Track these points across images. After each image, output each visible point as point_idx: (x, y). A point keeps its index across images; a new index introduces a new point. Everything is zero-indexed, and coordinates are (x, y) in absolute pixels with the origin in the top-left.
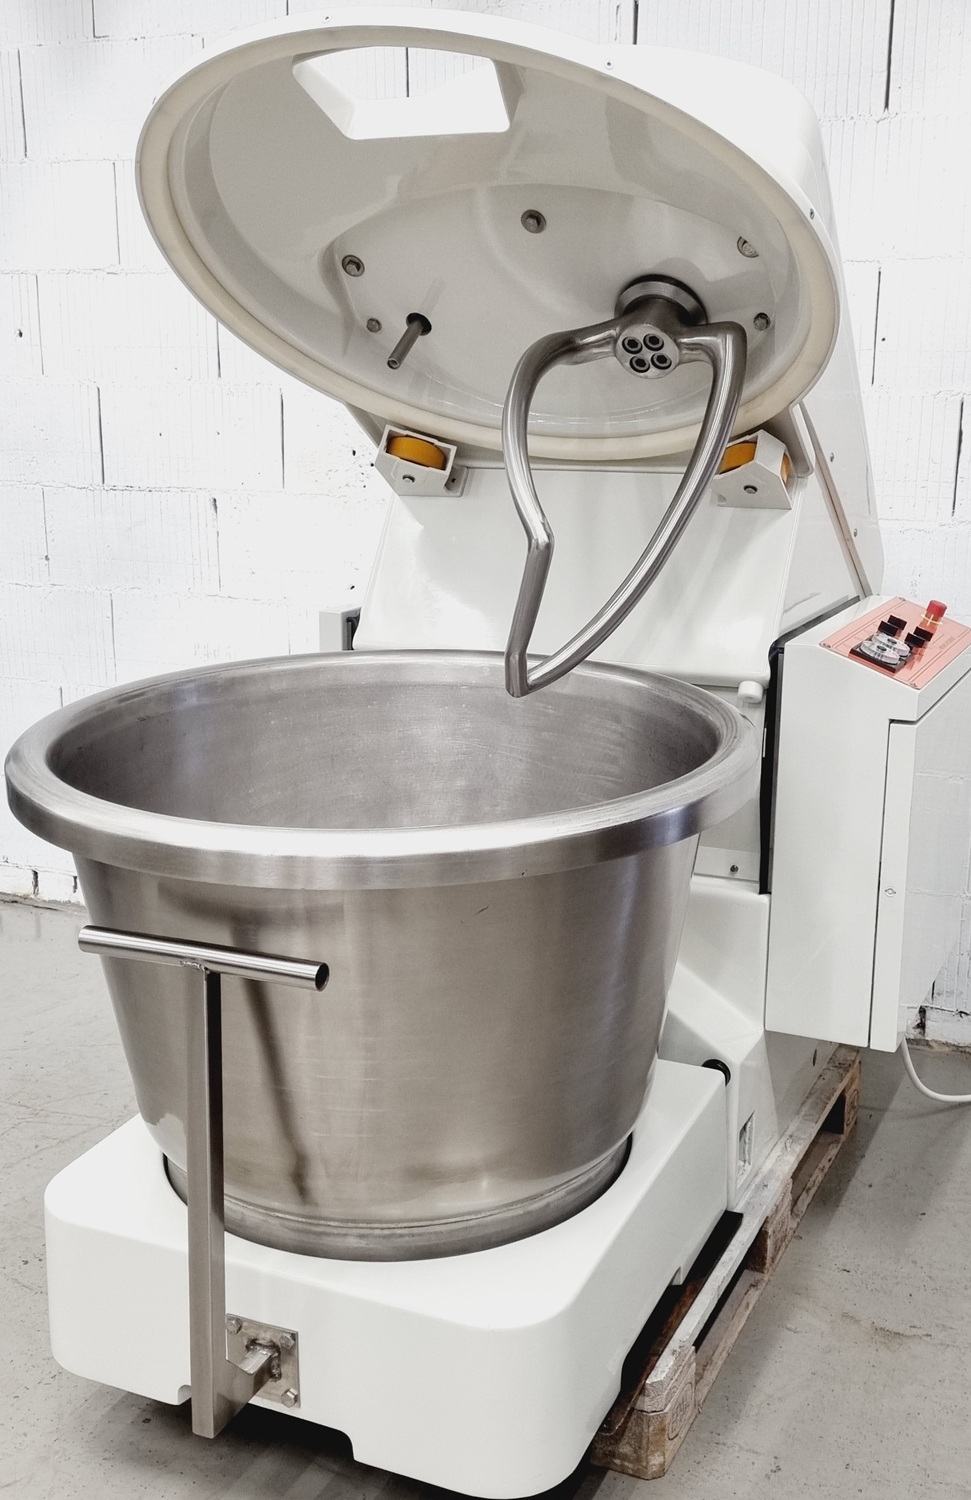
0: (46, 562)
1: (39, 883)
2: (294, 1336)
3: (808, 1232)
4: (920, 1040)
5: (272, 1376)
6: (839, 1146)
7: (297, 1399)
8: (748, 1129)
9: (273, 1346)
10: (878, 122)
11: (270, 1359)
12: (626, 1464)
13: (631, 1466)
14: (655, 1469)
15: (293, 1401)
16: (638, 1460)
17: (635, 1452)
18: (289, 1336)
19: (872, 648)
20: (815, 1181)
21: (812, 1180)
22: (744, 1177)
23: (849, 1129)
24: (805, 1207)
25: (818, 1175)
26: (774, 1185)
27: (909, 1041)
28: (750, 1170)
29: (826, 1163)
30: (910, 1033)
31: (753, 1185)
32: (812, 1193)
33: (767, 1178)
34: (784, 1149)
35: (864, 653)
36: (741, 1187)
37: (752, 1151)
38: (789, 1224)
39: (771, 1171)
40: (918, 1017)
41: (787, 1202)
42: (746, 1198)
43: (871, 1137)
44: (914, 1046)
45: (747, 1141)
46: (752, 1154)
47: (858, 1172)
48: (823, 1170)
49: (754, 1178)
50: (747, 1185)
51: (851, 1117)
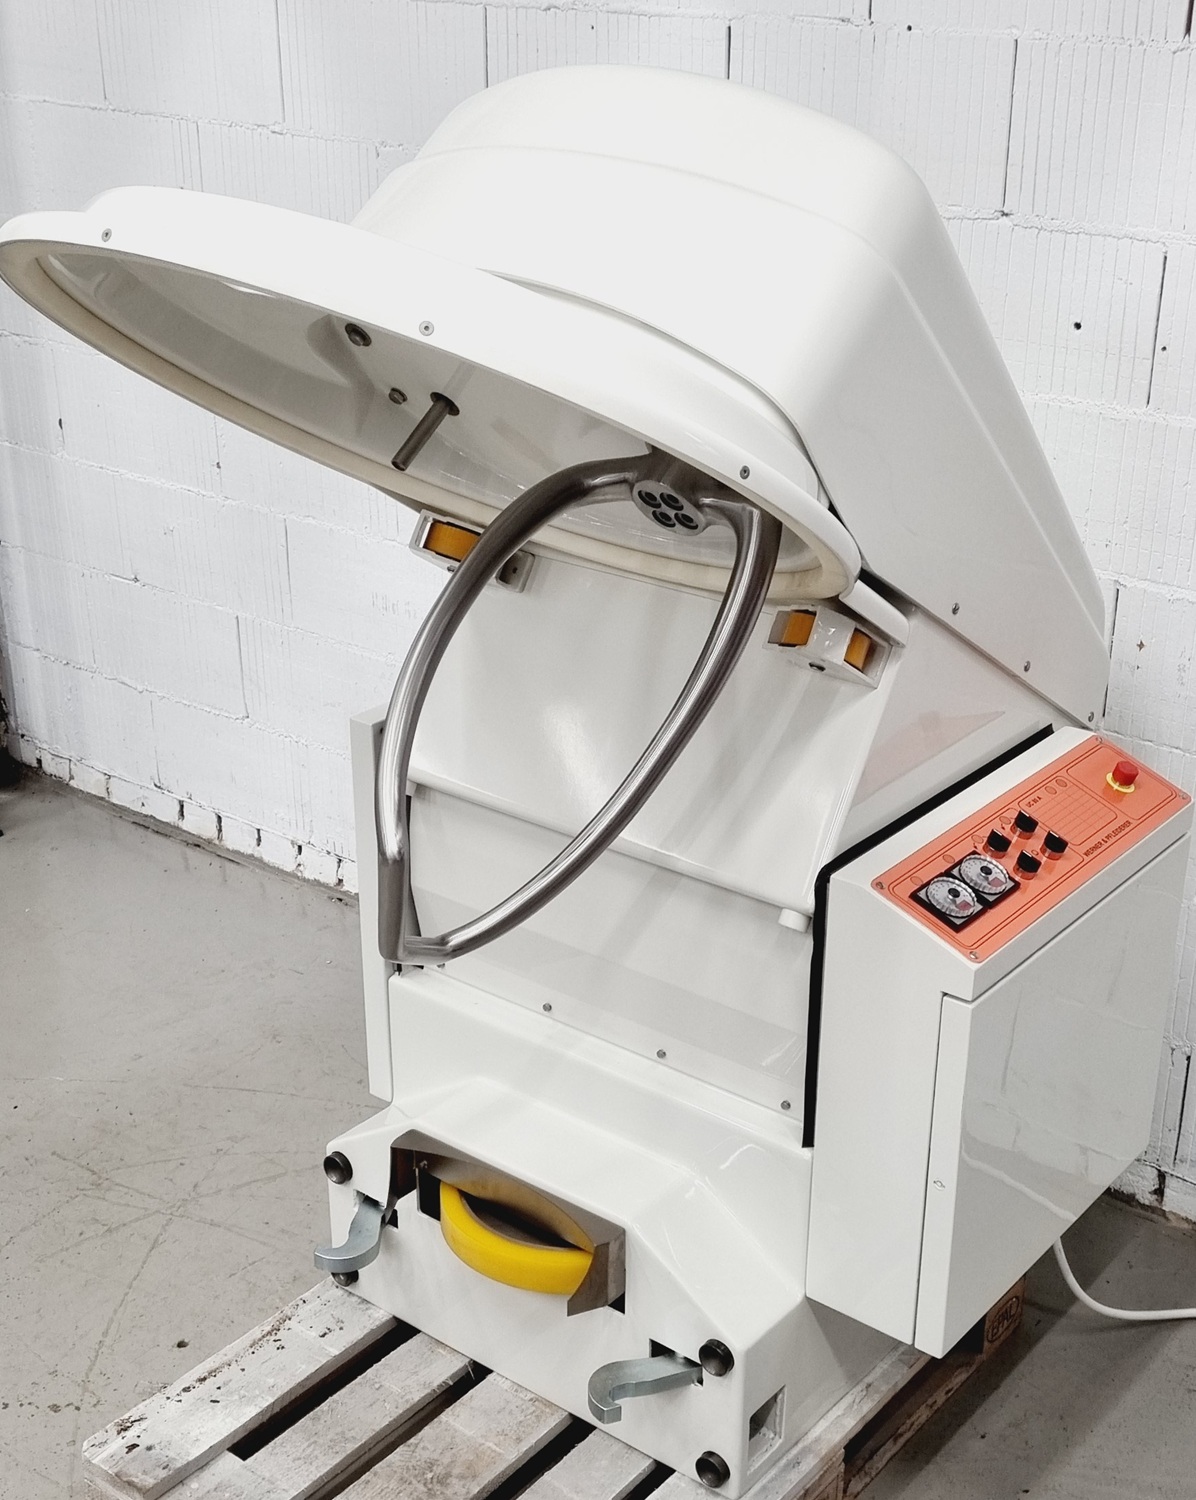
0: (218, 470)
1: (223, 829)
4: (1156, 1208)
6: (974, 1367)
8: (778, 1400)
10: (1174, 53)
19: (939, 893)
20: (912, 1424)
21: (909, 1422)
22: (767, 1455)
23: (997, 1343)
24: (884, 1462)
25: (922, 1415)
26: (809, 1464)
27: (1143, 1206)
28: (781, 1445)
29: (940, 1397)
30: (1147, 1198)
31: (783, 1461)
32: (902, 1441)
33: (806, 1451)
34: (851, 1406)
35: (927, 897)
36: (760, 1467)
37: (784, 1424)
38: (840, 1495)
39: (817, 1440)
40: (1157, 1181)
41: (835, 1475)
42: (764, 1481)
43: (1021, 1357)
44: (1148, 1214)
45: (778, 1413)
46: (783, 1428)
47: (979, 1411)
48: (931, 1407)
49: (788, 1451)
50: (773, 1462)
51: (1001, 1330)
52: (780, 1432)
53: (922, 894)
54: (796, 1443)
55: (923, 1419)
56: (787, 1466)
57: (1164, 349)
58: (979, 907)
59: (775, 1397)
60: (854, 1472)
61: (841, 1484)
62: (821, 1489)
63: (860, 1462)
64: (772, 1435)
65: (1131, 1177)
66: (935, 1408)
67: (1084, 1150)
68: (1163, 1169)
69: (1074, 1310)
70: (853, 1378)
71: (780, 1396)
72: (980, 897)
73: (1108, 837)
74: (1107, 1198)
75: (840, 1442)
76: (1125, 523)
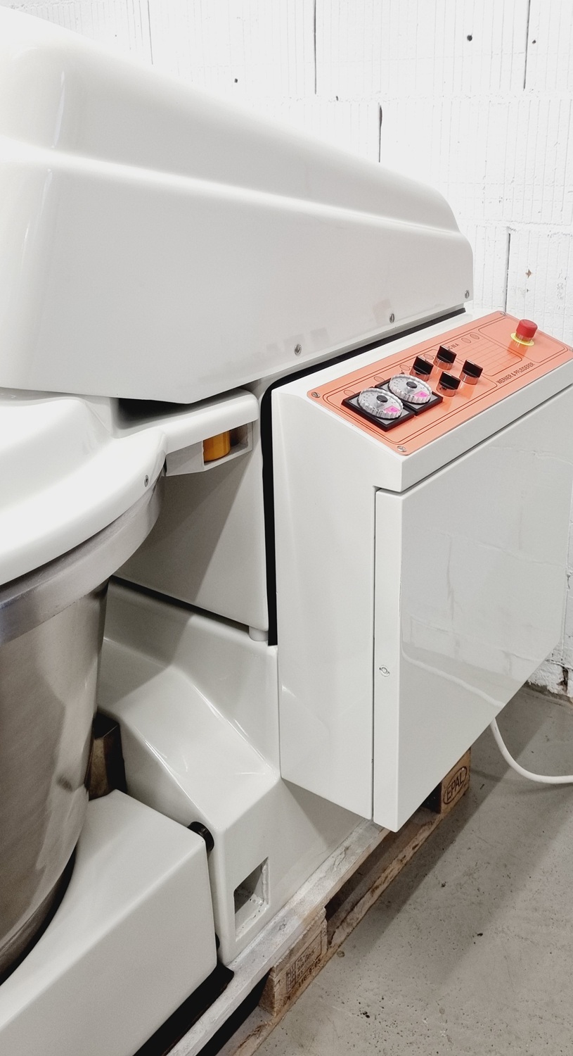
3: (355, 947)
4: (563, 695)
6: (433, 828)
8: (263, 870)
19: (368, 402)
20: (386, 877)
21: (384, 875)
22: (256, 920)
23: (452, 804)
24: (364, 913)
25: (394, 868)
26: (294, 927)
27: (553, 695)
28: (268, 910)
29: (409, 852)
30: (555, 688)
31: (271, 924)
32: (378, 892)
33: (292, 912)
34: (331, 868)
35: (359, 404)
36: (247, 934)
37: (269, 892)
38: (325, 947)
39: (302, 902)
40: (562, 675)
41: (318, 932)
42: (253, 944)
43: (471, 815)
44: (557, 700)
45: (264, 882)
46: (269, 894)
47: (439, 863)
48: (402, 861)
49: (276, 914)
50: (262, 926)
51: (454, 794)
52: (268, 899)
53: (354, 402)
54: (283, 906)
55: (395, 872)
56: (274, 928)
57: (534, 42)
58: (406, 413)
59: (260, 867)
60: (338, 924)
61: (325, 939)
62: (307, 945)
63: (343, 915)
64: (261, 902)
65: (543, 673)
66: (405, 862)
67: (507, 655)
68: (566, 666)
69: (508, 776)
70: (332, 843)
71: (265, 867)
72: (406, 405)
73: (516, 372)
74: (526, 689)
75: (321, 902)
76: (513, 181)
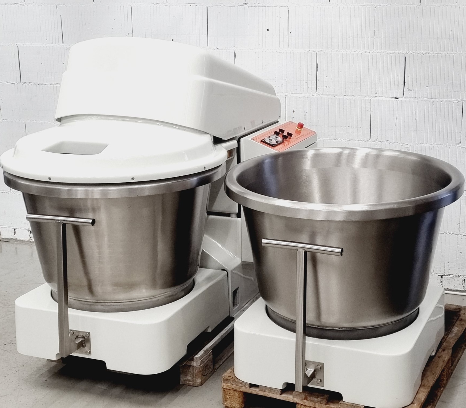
2: (89, 333)
5: (83, 346)
7: (90, 352)
8: (237, 292)
9: (83, 337)
11: (82, 341)
12: (190, 382)
13: (191, 383)
14: (198, 383)
15: (89, 353)
16: (193, 381)
17: (192, 378)
18: (87, 334)
22: (236, 307)
28: (239, 306)
31: (240, 311)
35: (265, 141)
37: (239, 300)
57: (291, 33)
58: (277, 143)
59: (237, 289)
73: (300, 136)
76: (286, 79)
